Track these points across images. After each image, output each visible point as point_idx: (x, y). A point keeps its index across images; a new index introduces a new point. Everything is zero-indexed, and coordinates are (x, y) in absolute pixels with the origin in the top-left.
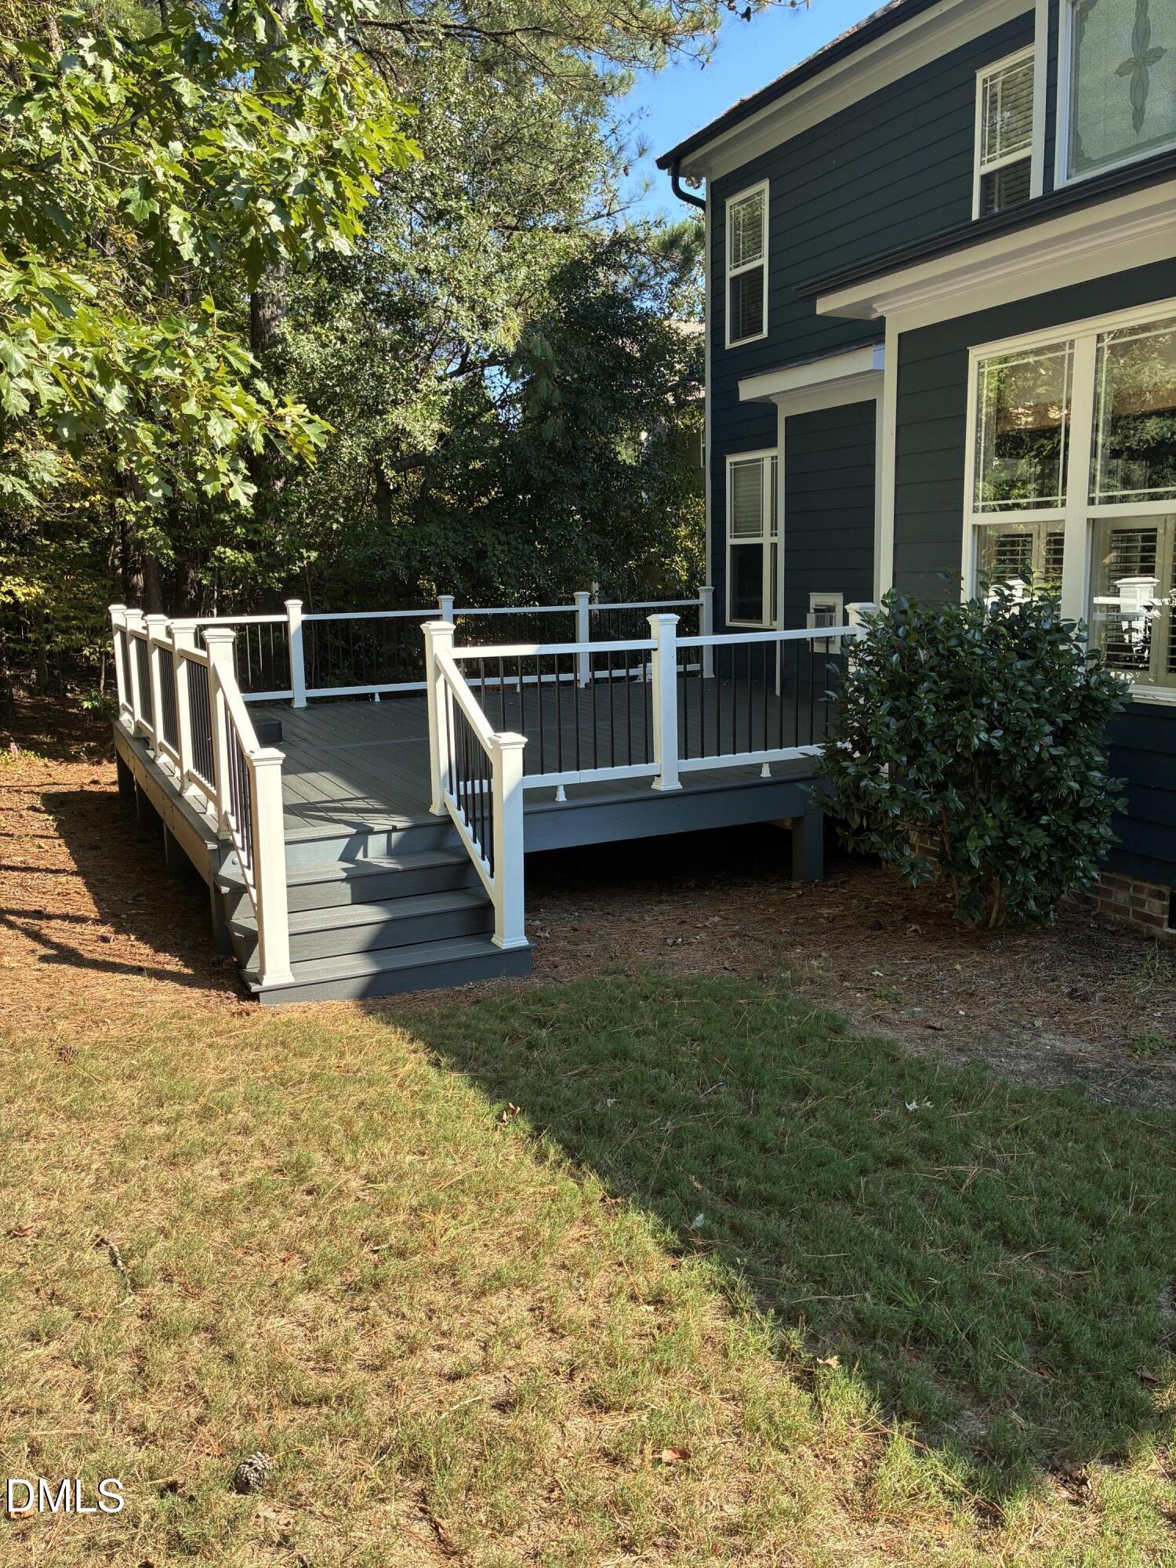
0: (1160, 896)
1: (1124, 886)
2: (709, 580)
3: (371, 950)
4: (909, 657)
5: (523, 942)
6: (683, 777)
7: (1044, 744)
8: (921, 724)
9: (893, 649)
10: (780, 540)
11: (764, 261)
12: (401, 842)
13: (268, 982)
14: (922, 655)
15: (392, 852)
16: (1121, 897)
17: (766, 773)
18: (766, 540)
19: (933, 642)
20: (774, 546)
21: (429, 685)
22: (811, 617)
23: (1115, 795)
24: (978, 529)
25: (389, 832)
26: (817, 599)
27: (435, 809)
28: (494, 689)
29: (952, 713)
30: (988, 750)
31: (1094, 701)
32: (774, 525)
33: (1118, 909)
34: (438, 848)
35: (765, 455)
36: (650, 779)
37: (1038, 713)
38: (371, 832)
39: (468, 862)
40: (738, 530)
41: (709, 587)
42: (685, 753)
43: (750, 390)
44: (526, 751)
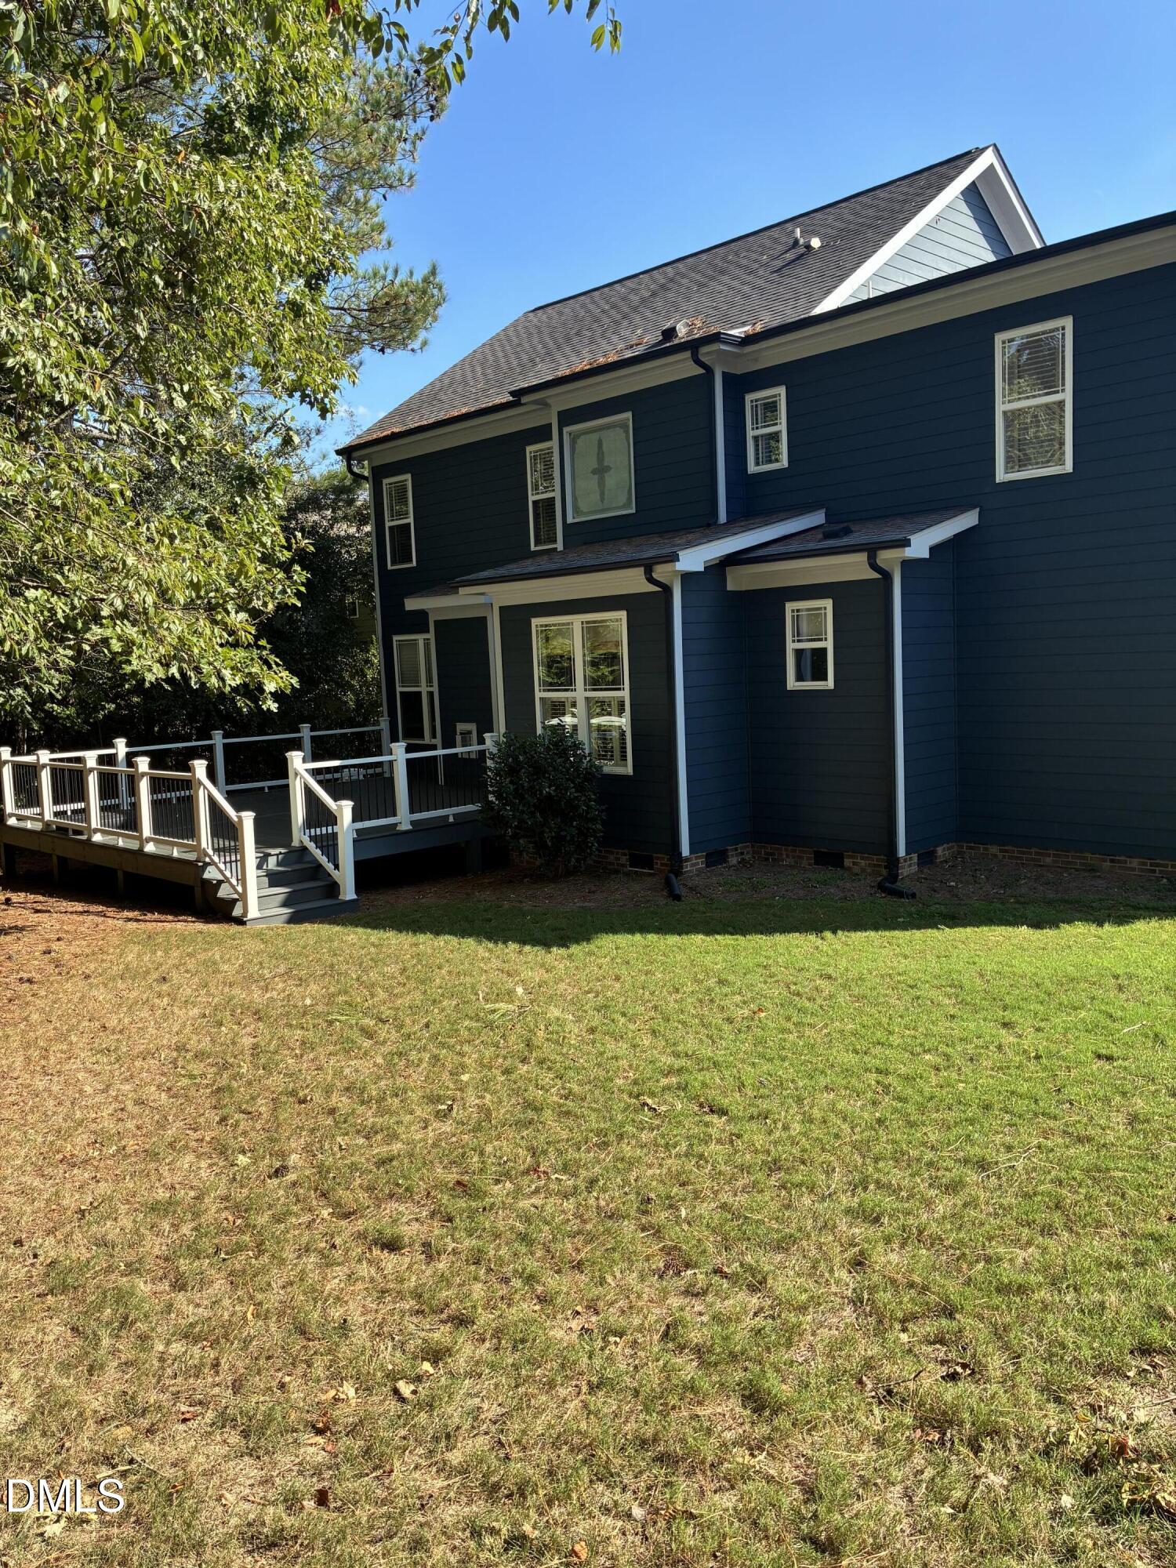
0: (625, 855)
1: (612, 853)
2: (386, 713)
3: (285, 904)
4: (516, 759)
5: (355, 897)
6: (412, 823)
7: (572, 792)
8: (522, 785)
9: (509, 756)
10: (435, 689)
11: (411, 520)
12: (283, 859)
13: (250, 916)
14: (521, 758)
15: (279, 864)
16: (612, 858)
17: (451, 819)
18: (424, 689)
19: (525, 753)
20: (431, 694)
21: (291, 781)
22: (458, 738)
23: (602, 811)
24: (541, 699)
25: (277, 855)
26: (461, 727)
27: (295, 843)
28: (328, 781)
29: (534, 780)
30: (549, 796)
31: (590, 774)
32: (429, 680)
33: (610, 864)
34: (299, 861)
35: (420, 638)
36: (396, 824)
37: (568, 780)
38: (270, 855)
39: (320, 866)
40: (403, 682)
41: (386, 718)
42: (412, 811)
43: (412, 604)
44: (353, 809)
